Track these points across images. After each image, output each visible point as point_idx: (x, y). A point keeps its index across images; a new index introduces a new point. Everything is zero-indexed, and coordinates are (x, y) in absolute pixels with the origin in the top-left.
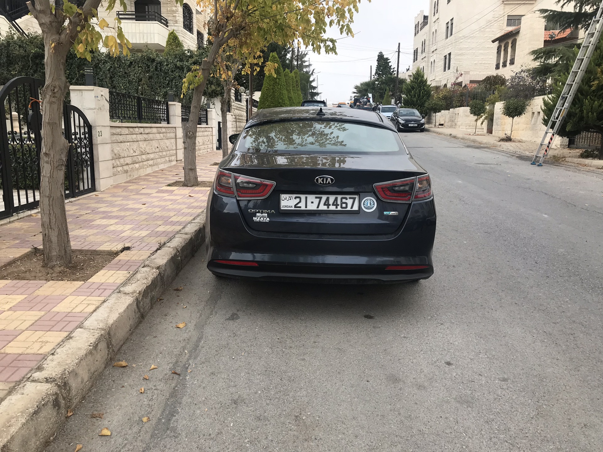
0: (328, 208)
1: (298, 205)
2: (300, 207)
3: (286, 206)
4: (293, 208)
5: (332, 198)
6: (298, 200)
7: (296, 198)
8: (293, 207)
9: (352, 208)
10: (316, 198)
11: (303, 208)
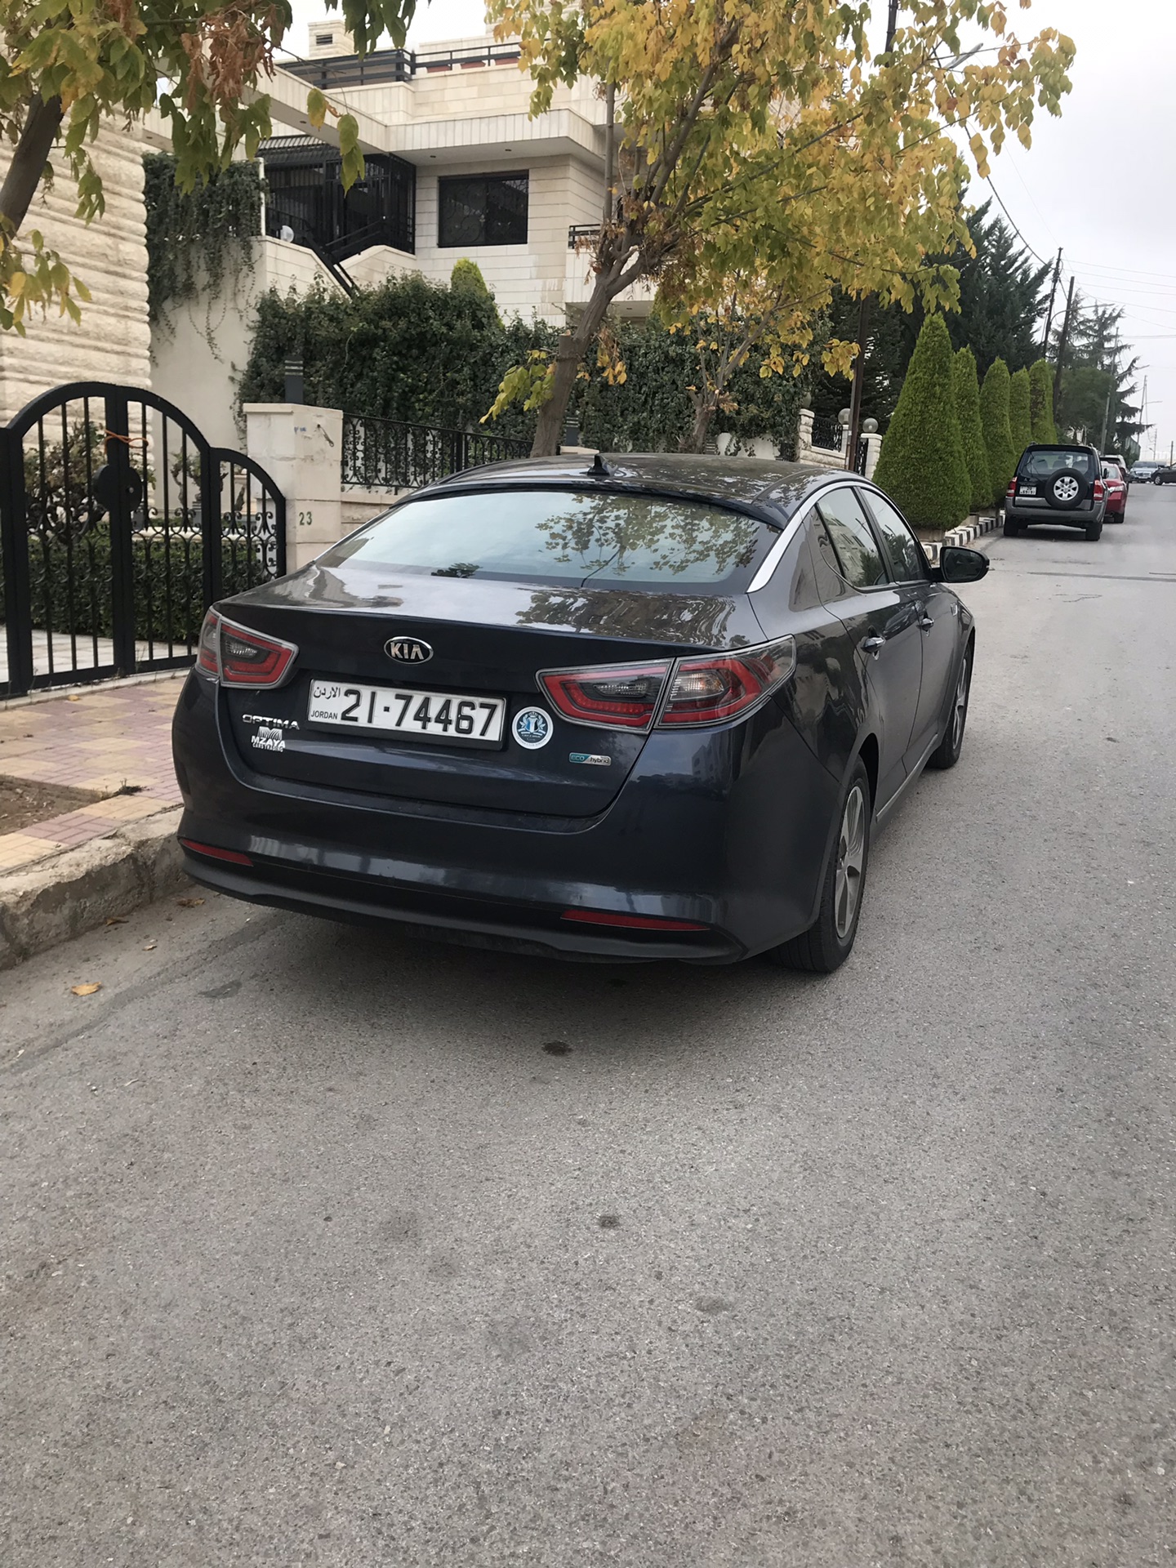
0: (424, 727)
1: (352, 714)
2: (355, 719)
3: (321, 714)
4: (338, 721)
5: (437, 702)
6: (352, 699)
7: (348, 693)
8: (339, 716)
9: (483, 734)
10: (398, 697)
11: (363, 722)
